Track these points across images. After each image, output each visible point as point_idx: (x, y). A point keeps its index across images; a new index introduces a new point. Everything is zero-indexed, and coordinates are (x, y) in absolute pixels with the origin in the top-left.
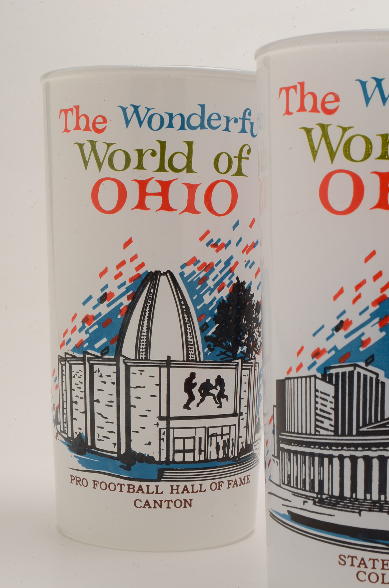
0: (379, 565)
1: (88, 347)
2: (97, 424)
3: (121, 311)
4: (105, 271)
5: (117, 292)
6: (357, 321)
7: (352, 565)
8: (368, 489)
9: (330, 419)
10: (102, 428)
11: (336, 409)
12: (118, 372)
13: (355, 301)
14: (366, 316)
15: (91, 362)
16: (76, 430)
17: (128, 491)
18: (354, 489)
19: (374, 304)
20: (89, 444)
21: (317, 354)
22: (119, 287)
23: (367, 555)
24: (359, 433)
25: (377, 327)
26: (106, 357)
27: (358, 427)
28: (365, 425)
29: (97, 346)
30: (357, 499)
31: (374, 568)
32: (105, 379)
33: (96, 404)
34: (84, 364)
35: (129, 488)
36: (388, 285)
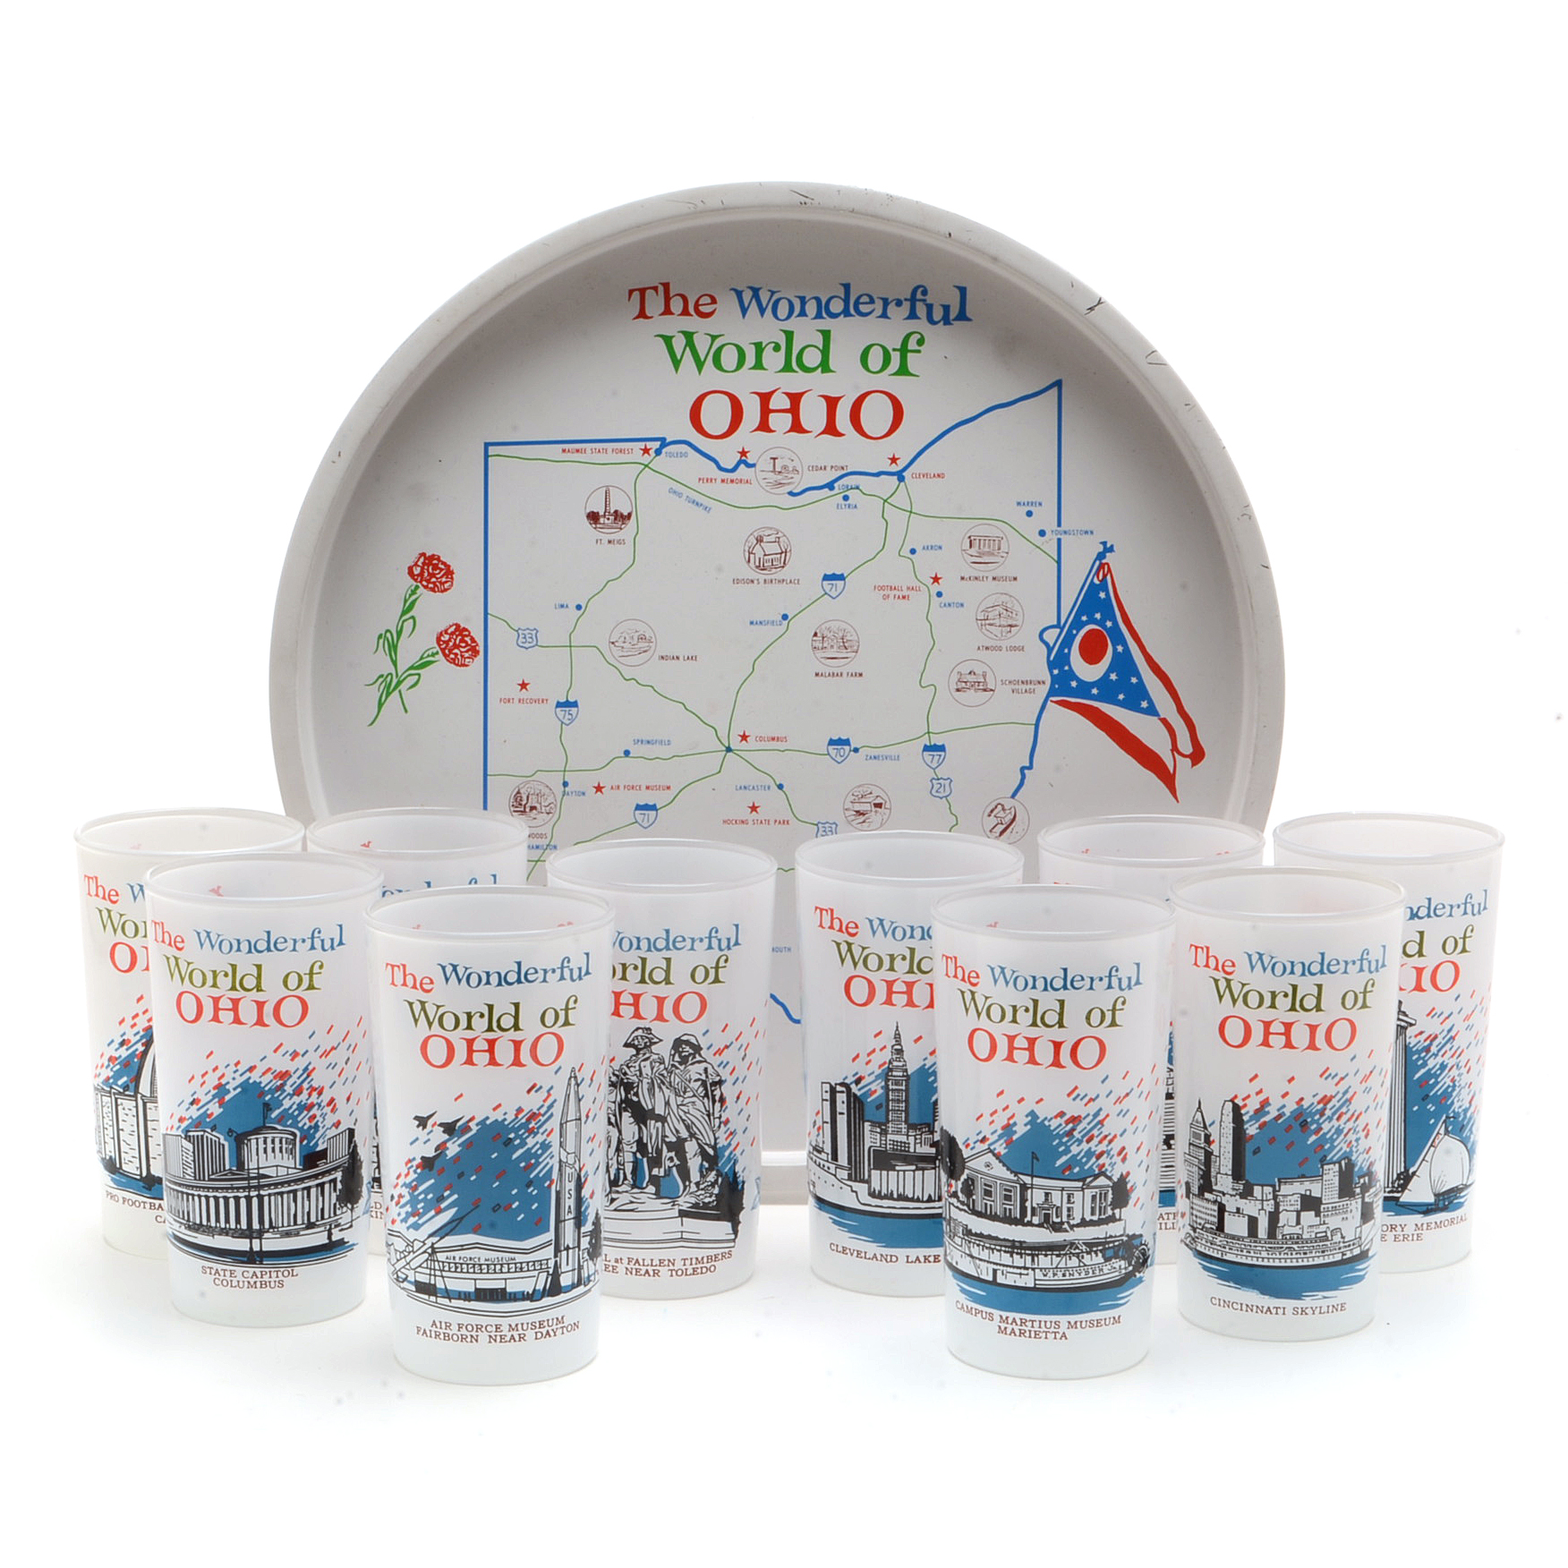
0: (228, 1273)
1: (112, 1083)
2: (122, 1150)
3: (136, 1056)
4: (124, 1021)
5: (134, 1040)
6: (204, 1100)
7: (211, 1274)
8: (218, 1220)
9: (191, 1167)
10: (127, 1153)
11: (194, 1161)
12: (137, 1107)
13: (202, 1085)
14: (209, 1097)
15: (116, 1096)
16: (108, 1153)
17: (150, 1208)
18: (208, 1220)
19: (214, 1088)
20: (118, 1166)
21: (181, 1120)
22: (135, 1035)
23: (220, 1267)
24: (210, 1180)
25: (217, 1105)
26: (127, 1093)
27: (209, 1175)
28: (213, 1174)
29: (120, 1082)
30: (211, 1227)
31: (225, 1276)
32: (127, 1112)
33: (121, 1132)
34: (111, 1097)
35: (150, 1205)
36: (223, 1075)
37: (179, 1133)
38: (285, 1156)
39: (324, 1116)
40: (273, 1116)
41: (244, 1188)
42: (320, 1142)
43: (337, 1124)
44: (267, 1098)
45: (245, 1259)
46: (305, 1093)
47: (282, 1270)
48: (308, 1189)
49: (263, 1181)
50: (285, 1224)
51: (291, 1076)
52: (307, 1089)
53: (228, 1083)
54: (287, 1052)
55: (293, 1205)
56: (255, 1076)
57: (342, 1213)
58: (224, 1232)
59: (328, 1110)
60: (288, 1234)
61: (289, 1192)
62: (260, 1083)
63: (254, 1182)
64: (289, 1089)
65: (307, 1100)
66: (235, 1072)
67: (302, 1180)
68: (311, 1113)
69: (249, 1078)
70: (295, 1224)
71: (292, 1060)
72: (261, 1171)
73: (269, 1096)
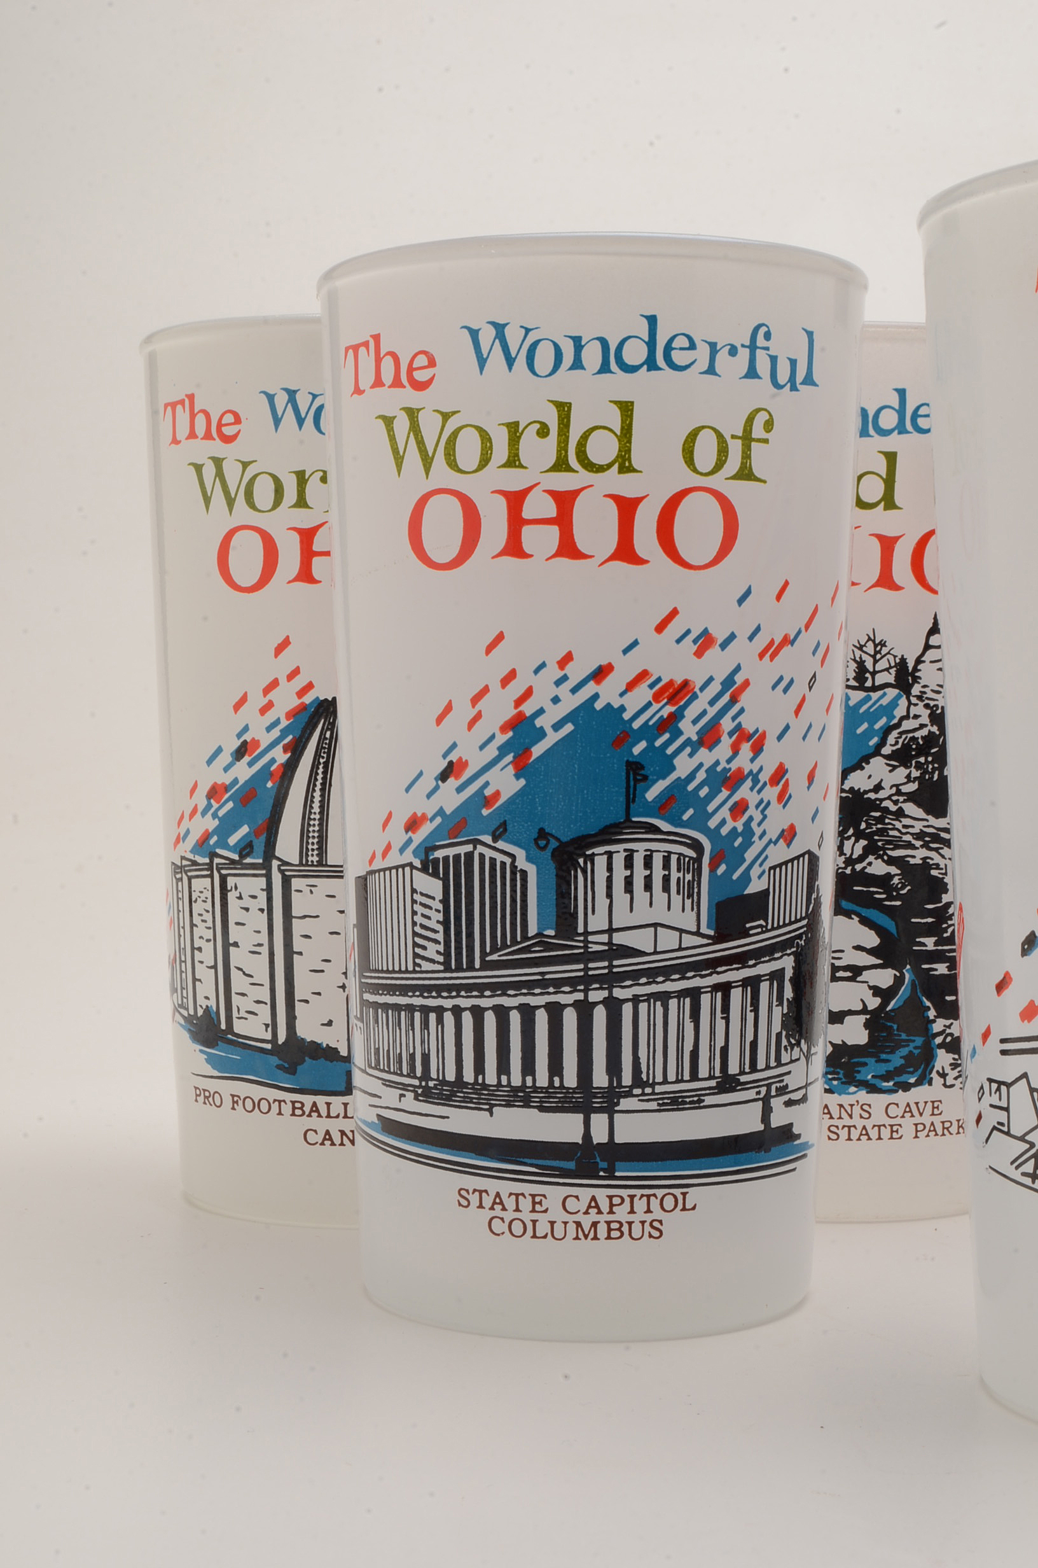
0: (526, 1204)
1: (217, 844)
2: (235, 988)
3: (272, 774)
4: (243, 700)
5: (265, 740)
6: (476, 761)
7: (481, 1205)
8: (503, 1066)
9: (436, 942)
10: (243, 995)
11: (445, 923)
12: (269, 889)
13: (471, 725)
14: (492, 751)
15: (224, 872)
16: (202, 1002)
17: (293, 1114)
18: (479, 1067)
19: (504, 729)
20: (223, 1027)
21: (413, 824)
22: (269, 729)
23: (505, 1187)
24: (486, 965)
25: (511, 770)
26: (248, 860)
27: (483, 954)
28: (495, 949)
29: (233, 840)
30: (485, 1086)
31: (517, 1210)
32: (247, 903)
33: (232, 949)
34: (211, 876)
35: (294, 1108)
36: (528, 693)
37: (408, 857)
38: (676, 900)
39: (763, 806)
40: (652, 794)
41: (573, 982)
42: (755, 872)
43: (789, 835)
44: (637, 750)
45: (571, 1165)
46: (726, 741)
47: (660, 1193)
48: (725, 989)
49: (622, 964)
50: (672, 1077)
51: (695, 697)
52: (731, 734)
53: (541, 711)
54: (688, 632)
55: (689, 1027)
56: (609, 693)
57: (792, 1061)
58: (521, 1097)
59: (771, 793)
60: (675, 1103)
61: (681, 994)
62: (622, 709)
63: (599, 967)
64: (689, 730)
65: (729, 761)
66: (559, 683)
67: (712, 965)
68: (736, 797)
69: (596, 697)
70: (694, 1077)
71: (699, 654)
72: (618, 938)
73: (643, 745)
